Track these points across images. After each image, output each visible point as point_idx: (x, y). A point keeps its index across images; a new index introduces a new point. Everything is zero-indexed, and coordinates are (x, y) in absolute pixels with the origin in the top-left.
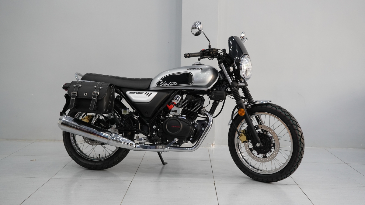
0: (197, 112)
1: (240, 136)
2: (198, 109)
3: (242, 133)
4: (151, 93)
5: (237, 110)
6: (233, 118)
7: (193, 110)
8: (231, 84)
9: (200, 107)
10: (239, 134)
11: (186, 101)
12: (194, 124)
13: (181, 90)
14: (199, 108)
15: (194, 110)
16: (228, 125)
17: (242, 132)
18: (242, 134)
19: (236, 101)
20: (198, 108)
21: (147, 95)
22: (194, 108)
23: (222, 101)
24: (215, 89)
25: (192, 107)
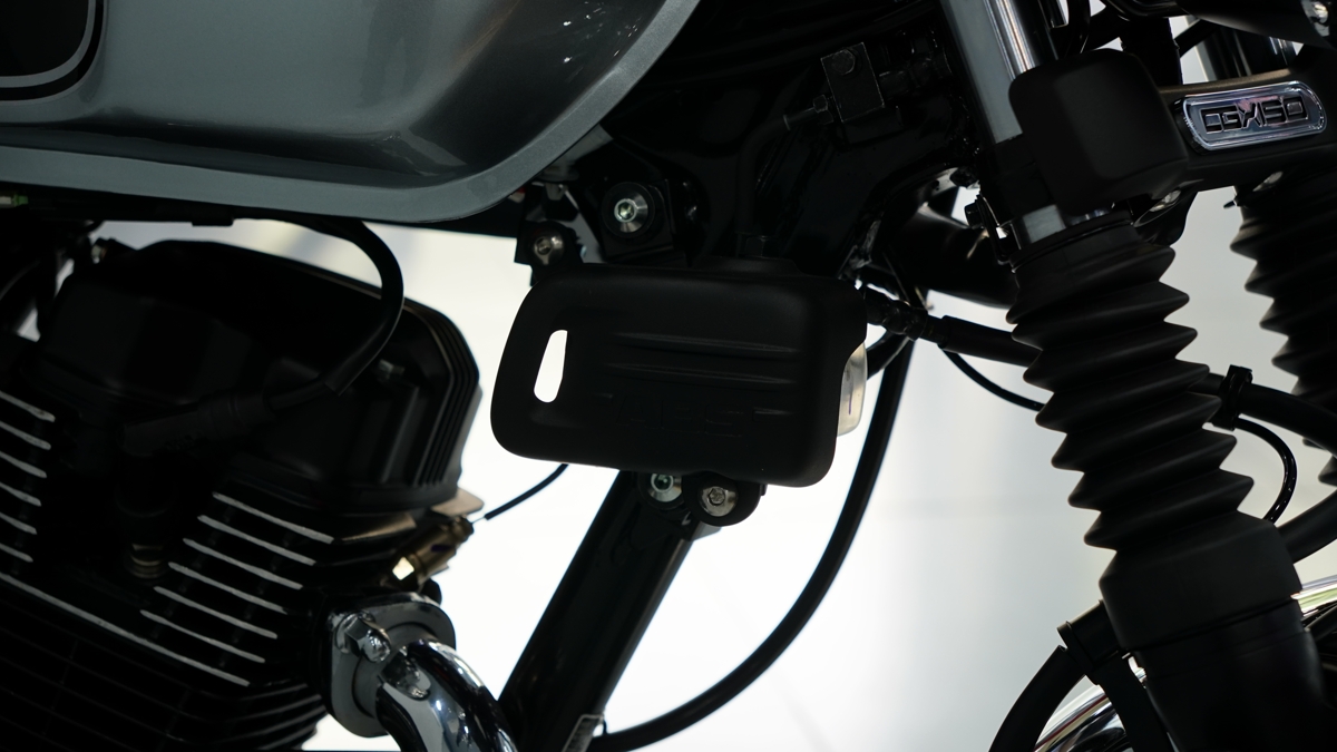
0: (236, 665)
2: (261, 616)
7: (146, 628)
8: (1005, 124)
9: (288, 568)
11: (28, 423)
14: (272, 592)
15: (168, 638)
19: (1094, 537)
20: (251, 583)
22: (176, 581)
23: (731, 506)
24: (637, 205)
25: (136, 547)
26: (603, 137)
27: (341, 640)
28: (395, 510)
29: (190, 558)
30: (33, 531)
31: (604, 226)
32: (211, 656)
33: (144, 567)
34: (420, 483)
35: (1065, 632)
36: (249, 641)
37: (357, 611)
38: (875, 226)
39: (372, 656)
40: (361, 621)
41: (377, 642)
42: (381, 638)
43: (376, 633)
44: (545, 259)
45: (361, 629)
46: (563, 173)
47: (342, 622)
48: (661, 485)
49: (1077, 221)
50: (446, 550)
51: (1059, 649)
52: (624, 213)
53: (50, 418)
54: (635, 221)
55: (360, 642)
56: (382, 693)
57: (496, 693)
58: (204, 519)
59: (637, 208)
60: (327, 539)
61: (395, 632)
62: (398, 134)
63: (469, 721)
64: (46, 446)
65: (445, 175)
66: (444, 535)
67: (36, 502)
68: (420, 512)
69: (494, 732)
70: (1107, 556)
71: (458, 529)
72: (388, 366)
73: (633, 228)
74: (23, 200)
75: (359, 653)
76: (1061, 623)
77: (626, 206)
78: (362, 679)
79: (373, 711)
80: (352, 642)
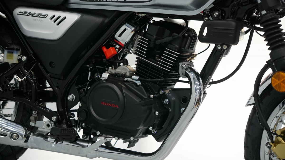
0: (169, 69)
1: (272, 142)
3: (278, 136)
4: (65, 18)
5: (269, 71)
6: (260, 93)
7: (158, 64)
8: (259, 1)
9: (174, 57)
10: (271, 137)
11: (145, 41)
12: (164, 96)
13: (135, 12)
14: (173, 60)
15: (161, 65)
16: (248, 105)
17: (279, 133)
18: (280, 139)
19: (269, 49)
20: (170, 59)
21: (55, 21)
22: (162, 59)
23: (226, 48)
24: (217, 13)
25: (157, 56)
26: (213, 6)
27: (181, 66)
28: (187, 52)
29: (163, 56)
30: (146, 53)
31: (213, 16)
32: (166, 67)
33: (158, 58)
34: (190, 49)
35: (267, 62)
36: (170, 66)
37: (182, 62)
38: (246, 15)
39: (184, 67)
40: (183, 63)
41: (185, 66)
42: (185, 65)
43: (184, 65)
44: (205, 20)
45: (183, 64)
46: (208, 10)
47: (181, 64)
48: (219, 47)
49: (268, 12)
50: (193, 58)
51: (266, 64)
52: (215, 14)
53: (148, 40)
54: (216, 15)
55: (183, 66)
56: (185, 72)
57: (199, 73)
58: (165, 51)
59: (217, 14)
60: (179, 54)
61: (187, 65)
62: (188, 5)
63: (196, 76)
64: (147, 43)
65: (193, 10)
66: (193, 56)
67: (146, 50)
68: (190, 53)
69: (199, 77)
70: (271, 51)
71: (195, 55)
72: (186, 34)
73: (216, 16)
74: (145, 15)
75: (182, 67)
76: (266, 61)
77: (215, 13)
78: (183, 71)
79: (184, 75)
80: (182, 66)
